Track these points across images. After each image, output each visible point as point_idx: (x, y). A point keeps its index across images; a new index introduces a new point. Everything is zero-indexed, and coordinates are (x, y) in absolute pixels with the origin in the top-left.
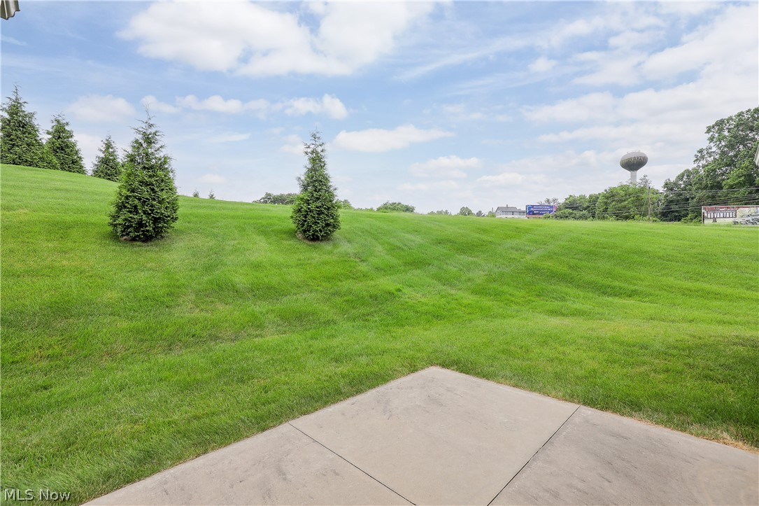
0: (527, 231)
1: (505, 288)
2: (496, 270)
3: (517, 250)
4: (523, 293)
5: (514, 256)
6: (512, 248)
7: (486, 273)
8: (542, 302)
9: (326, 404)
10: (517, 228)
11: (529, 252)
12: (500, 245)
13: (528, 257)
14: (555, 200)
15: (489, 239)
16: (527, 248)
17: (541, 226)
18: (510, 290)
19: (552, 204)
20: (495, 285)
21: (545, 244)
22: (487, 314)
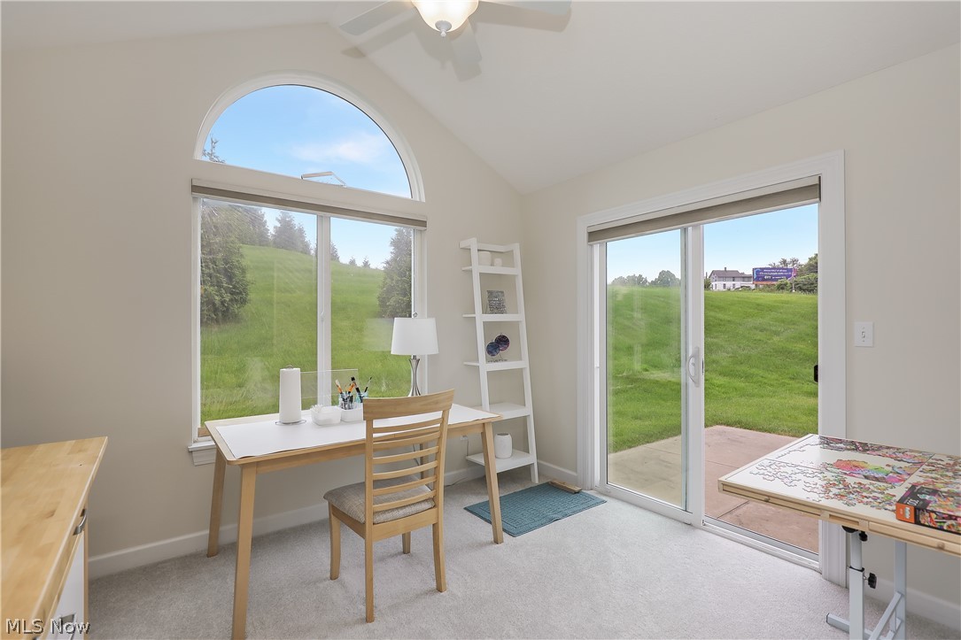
0: (770, 308)
1: (754, 370)
2: (741, 352)
3: (761, 331)
4: (775, 376)
5: (759, 337)
6: (756, 328)
7: (731, 355)
8: (799, 385)
9: (657, 439)
10: (758, 305)
11: (777, 333)
12: (740, 325)
13: (776, 339)
14: (794, 261)
15: (726, 317)
16: (774, 329)
17: (787, 302)
18: (761, 372)
19: (790, 266)
20: (744, 368)
21: (794, 324)
22: (744, 394)
